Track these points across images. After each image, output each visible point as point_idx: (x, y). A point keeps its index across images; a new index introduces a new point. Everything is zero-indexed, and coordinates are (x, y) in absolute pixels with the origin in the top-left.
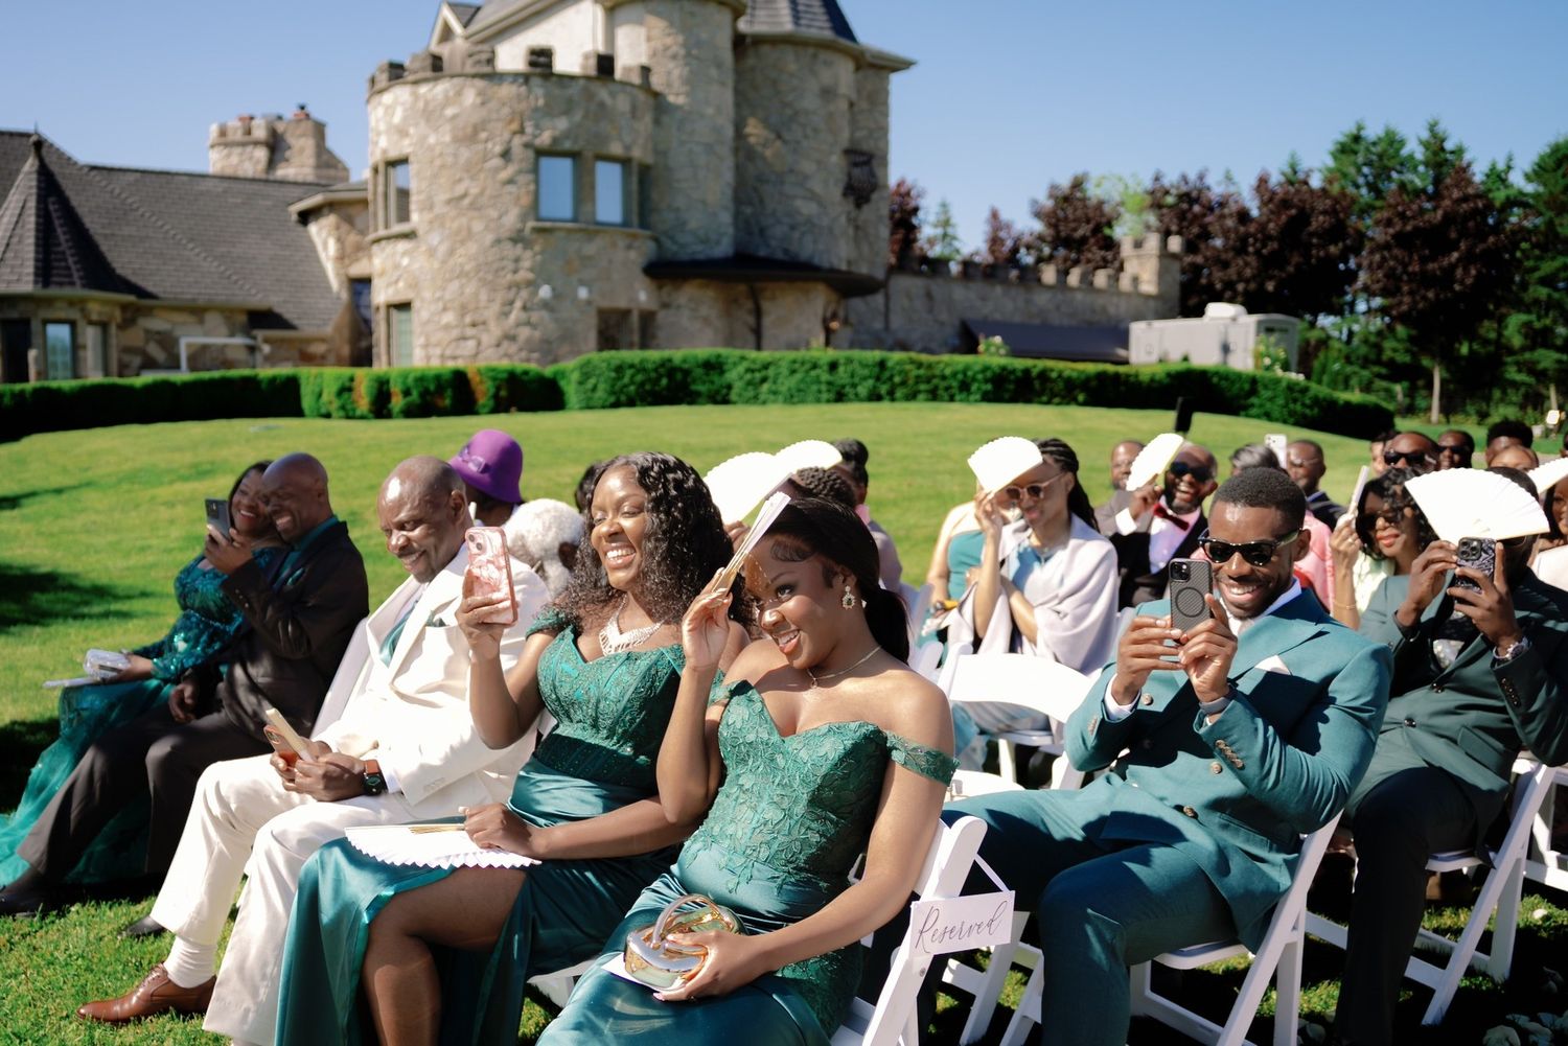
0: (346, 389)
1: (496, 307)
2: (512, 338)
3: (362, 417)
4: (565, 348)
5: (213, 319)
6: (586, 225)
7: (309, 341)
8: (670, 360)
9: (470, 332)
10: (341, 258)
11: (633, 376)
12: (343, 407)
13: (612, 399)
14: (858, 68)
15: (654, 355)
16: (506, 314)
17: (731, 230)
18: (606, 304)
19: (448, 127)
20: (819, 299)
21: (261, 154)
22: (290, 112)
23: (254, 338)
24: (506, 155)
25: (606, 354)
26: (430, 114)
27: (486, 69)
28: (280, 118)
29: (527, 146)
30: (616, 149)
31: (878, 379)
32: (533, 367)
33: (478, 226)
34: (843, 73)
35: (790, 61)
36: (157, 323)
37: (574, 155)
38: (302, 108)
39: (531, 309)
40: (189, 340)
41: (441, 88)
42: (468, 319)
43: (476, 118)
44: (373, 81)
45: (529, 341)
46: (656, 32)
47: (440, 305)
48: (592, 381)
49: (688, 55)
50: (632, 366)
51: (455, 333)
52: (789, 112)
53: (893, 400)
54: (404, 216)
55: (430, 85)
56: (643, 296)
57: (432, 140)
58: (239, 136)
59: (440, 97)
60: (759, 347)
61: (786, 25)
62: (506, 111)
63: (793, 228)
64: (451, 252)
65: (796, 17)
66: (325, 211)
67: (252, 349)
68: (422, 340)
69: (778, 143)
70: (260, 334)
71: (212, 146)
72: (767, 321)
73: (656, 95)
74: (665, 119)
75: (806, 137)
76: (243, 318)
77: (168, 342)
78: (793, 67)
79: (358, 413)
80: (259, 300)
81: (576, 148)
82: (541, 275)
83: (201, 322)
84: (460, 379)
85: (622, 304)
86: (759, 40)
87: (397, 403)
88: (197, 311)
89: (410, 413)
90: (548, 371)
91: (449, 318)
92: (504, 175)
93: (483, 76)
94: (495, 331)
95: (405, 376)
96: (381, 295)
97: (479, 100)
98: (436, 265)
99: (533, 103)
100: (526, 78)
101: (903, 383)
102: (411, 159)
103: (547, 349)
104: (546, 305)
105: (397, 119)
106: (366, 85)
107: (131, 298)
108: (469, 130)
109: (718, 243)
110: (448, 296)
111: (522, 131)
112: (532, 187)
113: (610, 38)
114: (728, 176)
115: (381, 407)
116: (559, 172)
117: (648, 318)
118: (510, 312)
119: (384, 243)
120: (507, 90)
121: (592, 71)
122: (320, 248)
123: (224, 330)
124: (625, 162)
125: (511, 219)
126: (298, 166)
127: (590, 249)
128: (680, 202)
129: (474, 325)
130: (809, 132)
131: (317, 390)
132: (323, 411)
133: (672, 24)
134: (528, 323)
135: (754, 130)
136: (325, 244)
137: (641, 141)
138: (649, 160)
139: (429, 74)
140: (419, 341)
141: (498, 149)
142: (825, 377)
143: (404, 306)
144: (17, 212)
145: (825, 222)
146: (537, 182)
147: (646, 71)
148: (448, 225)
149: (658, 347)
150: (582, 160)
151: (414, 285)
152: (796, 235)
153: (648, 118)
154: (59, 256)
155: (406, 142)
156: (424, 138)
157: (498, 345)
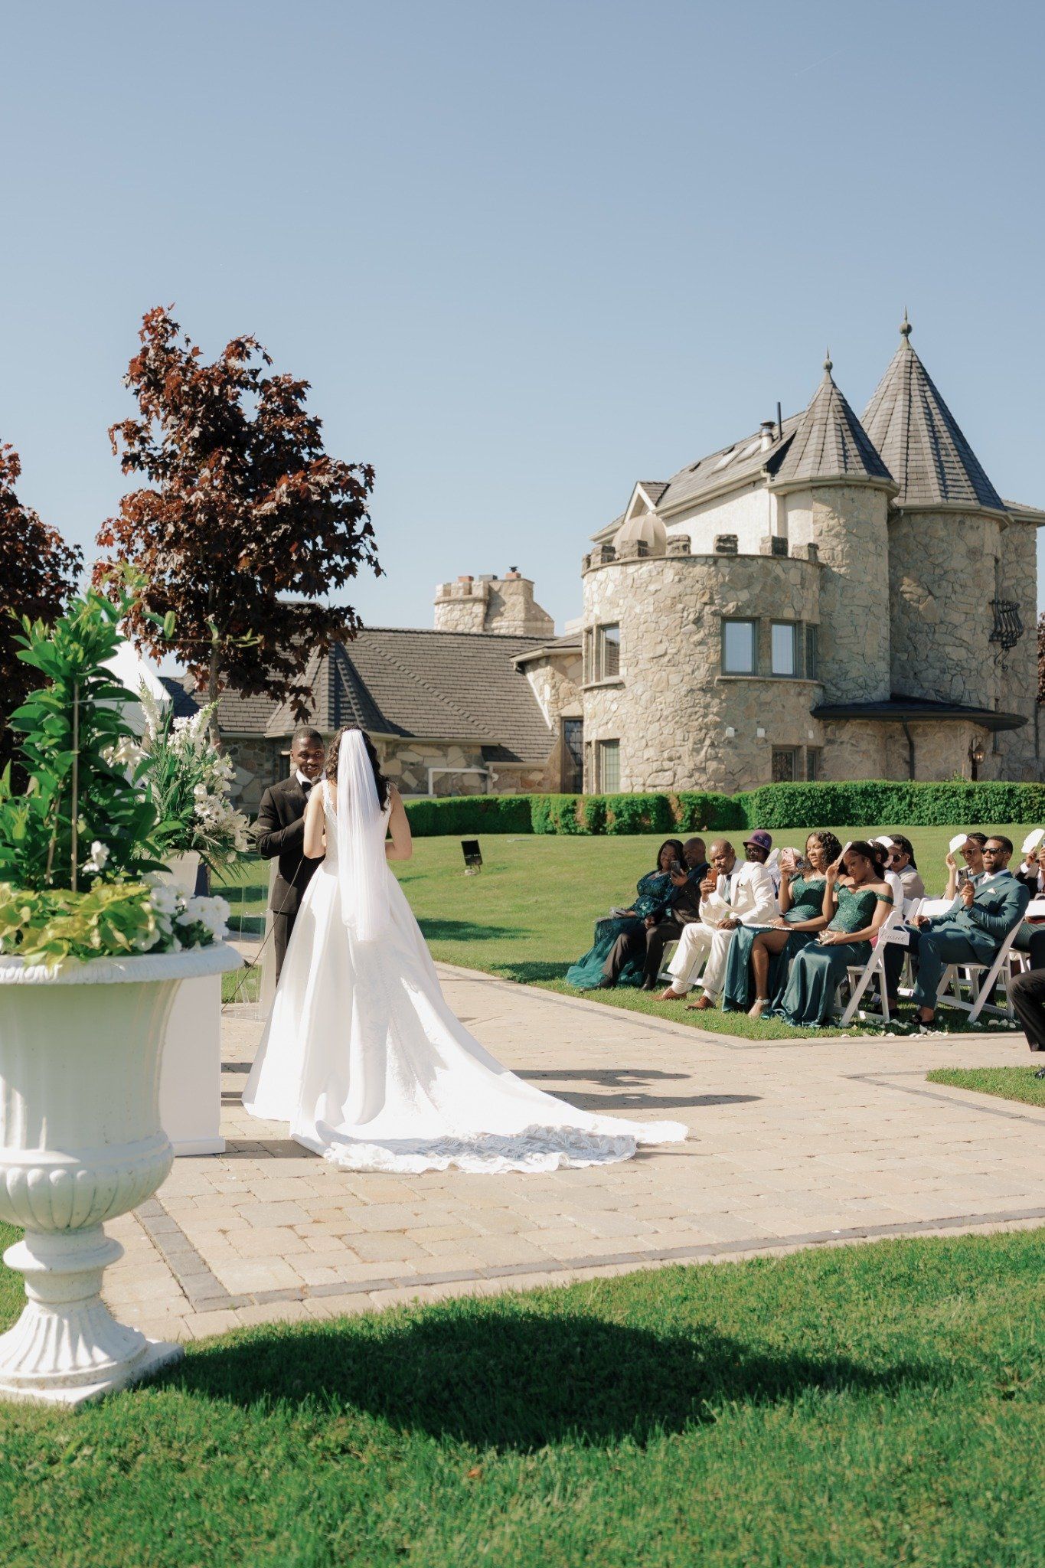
0: (570, 811)
1: (689, 745)
2: (704, 770)
3: (582, 834)
4: (746, 779)
5: (455, 753)
6: (762, 676)
7: (530, 770)
8: (834, 789)
9: (667, 765)
10: (556, 700)
11: (802, 803)
12: (567, 826)
13: (786, 821)
14: (1002, 529)
15: (820, 785)
16: (697, 751)
17: (887, 677)
18: (780, 742)
19: (651, 600)
20: (967, 734)
21: (479, 609)
22: (503, 573)
23: (487, 768)
24: (698, 621)
25: (781, 784)
26: (636, 588)
27: (683, 554)
28: (495, 578)
29: (714, 614)
30: (788, 614)
31: (1007, 804)
32: (719, 793)
33: (674, 679)
34: (989, 536)
35: (940, 528)
36: (410, 756)
37: (753, 620)
38: (514, 569)
39: (718, 746)
40: (435, 770)
41: (648, 567)
42: (666, 755)
43: (674, 592)
44: (588, 561)
45: (715, 771)
46: (821, 516)
47: (644, 742)
48: (770, 806)
49: (849, 533)
50: (803, 794)
51: (655, 766)
52: (938, 571)
53: (1020, 822)
54: (613, 669)
55: (638, 566)
56: (811, 734)
57: (638, 610)
58: (461, 595)
59: (645, 576)
60: (912, 777)
61: (936, 498)
62: (699, 586)
63: (943, 671)
64: (653, 700)
65: (945, 491)
66: (543, 662)
67: (484, 777)
68: (627, 771)
69: (930, 597)
70: (491, 765)
71: (438, 604)
72: (918, 754)
73: (822, 566)
74: (830, 586)
75: (955, 592)
76: (478, 751)
77: (418, 770)
78: (942, 533)
79: (579, 830)
80: (491, 738)
81: (756, 614)
82: (726, 718)
83: (445, 755)
84: (663, 803)
85: (794, 742)
86: (912, 512)
87: (611, 821)
88: (442, 746)
89: (620, 831)
90: (734, 798)
91: (650, 753)
92: (697, 637)
93: (680, 559)
94: (689, 763)
95: (618, 800)
96: (591, 732)
97: (677, 578)
98: (641, 710)
99: (721, 579)
100: (715, 560)
101: (1029, 808)
102: (621, 624)
103: (730, 778)
104: (730, 742)
105: (609, 593)
106: (582, 564)
107: (397, 737)
108: (669, 602)
109: (876, 688)
110: (649, 736)
111: (711, 602)
112: (719, 647)
113: (783, 522)
114: (885, 632)
115: (597, 826)
116: (741, 635)
117: (815, 753)
118: (702, 748)
119: (595, 692)
120: (700, 570)
121: (768, 552)
122: (536, 693)
123: (463, 762)
124: (796, 624)
125: (702, 674)
126: (511, 621)
127: (766, 697)
128: (843, 654)
129: (670, 759)
130: (957, 587)
131: (545, 811)
132: (550, 828)
133: (834, 509)
134: (716, 758)
135: (909, 588)
136: (541, 689)
137: (809, 606)
138: (817, 621)
139: (637, 558)
140: (624, 772)
141: (692, 617)
142: (963, 803)
143: (613, 743)
144: (315, 670)
145: (974, 664)
146: (723, 643)
147: (813, 548)
148: (650, 678)
149: (824, 778)
150: (760, 624)
151: (622, 727)
152: (948, 677)
153: (815, 587)
154: (346, 705)
155: (617, 611)
156: (632, 608)
157: (691, 776)
